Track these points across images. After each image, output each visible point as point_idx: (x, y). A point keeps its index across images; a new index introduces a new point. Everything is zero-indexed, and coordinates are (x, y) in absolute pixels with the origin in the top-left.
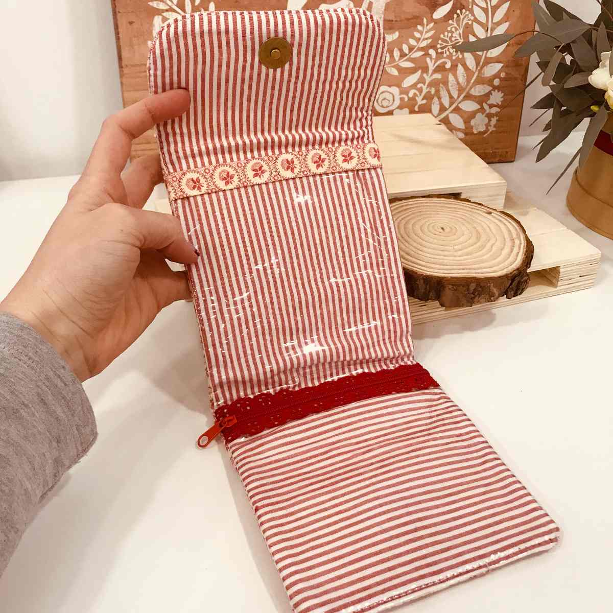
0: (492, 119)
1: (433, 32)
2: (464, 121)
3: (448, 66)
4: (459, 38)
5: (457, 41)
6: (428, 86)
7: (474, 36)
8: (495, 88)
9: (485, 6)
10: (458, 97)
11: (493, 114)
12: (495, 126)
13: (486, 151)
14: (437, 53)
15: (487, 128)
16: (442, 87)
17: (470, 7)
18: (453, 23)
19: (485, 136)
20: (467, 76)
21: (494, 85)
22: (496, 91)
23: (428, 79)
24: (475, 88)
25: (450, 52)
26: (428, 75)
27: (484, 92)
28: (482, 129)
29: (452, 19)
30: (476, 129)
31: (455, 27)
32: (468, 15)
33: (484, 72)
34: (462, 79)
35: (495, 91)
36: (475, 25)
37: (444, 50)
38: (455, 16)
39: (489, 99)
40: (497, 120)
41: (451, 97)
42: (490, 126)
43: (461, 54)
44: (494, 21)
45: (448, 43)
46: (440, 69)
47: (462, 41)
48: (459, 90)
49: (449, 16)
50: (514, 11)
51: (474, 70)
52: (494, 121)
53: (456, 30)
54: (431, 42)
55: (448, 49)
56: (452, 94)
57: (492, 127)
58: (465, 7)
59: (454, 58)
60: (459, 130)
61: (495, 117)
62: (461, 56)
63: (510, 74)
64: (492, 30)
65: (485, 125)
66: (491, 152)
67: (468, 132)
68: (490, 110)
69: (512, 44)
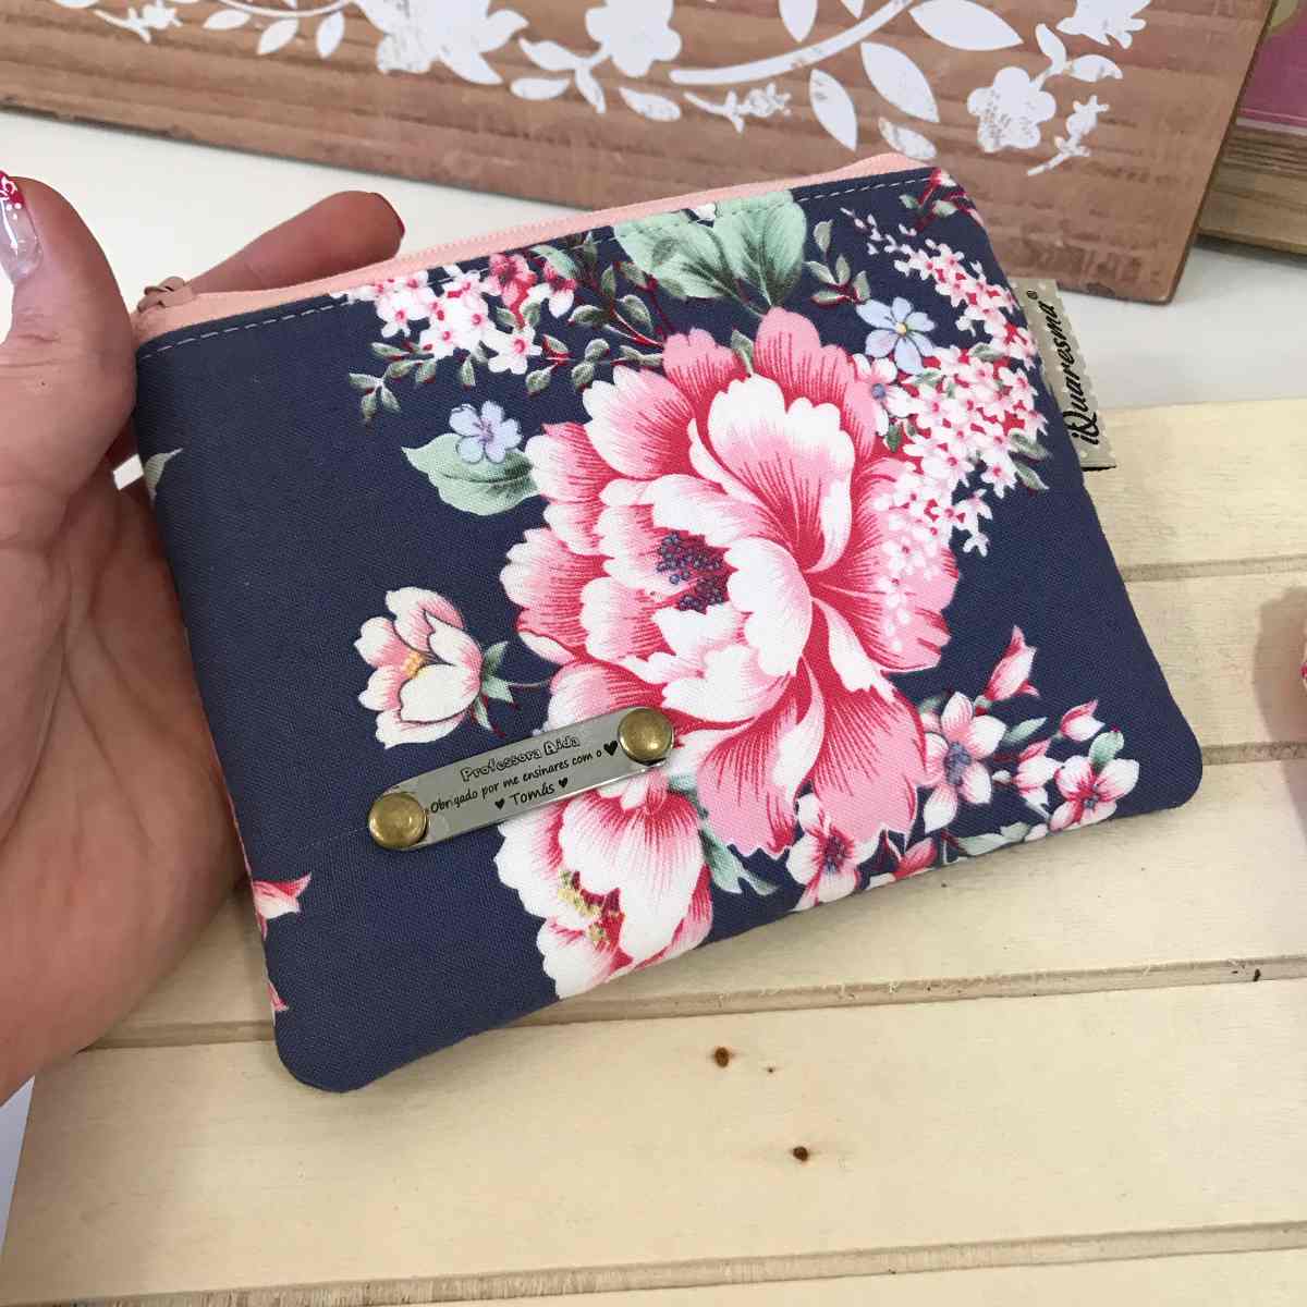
0: (1077, 105)
2: (933, 88)
11: (1084, 83)
12: (1086, 141)
13: (1034, 237)
15: (1047, 139)
19: (1034, 172)
28: (1028, 140)
30: (996, 135)
39: (1071, 13)
40: (1101, 118)
42: (1067, 137)
52: (1085, 116)
60: (912, 122)
61: (1094, 98)
65: (1041, 125)
66: (1059, 244)
67: (953, 138)
68: (1070, 63)
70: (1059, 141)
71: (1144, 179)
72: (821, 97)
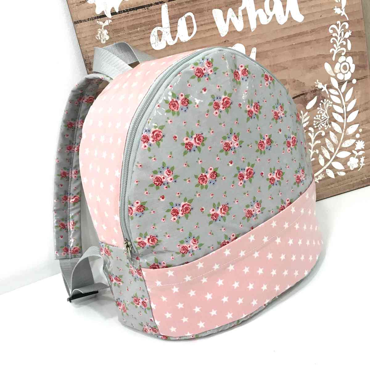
0: (361, 158)
1: (308, 117)
2: (342, 164)
3: (323, 134)
4: (326, 116)
5: (325, 119)
6: (313, 149)
7: (335, 113)
8: (357, 140)
9: (338, 94)
10: (335, 151)
11: (361, 155)
12: (364, 163)
13: (362, 179)
14: (314, 129)
16: (322, 148)
17: (328, 97)
18: (320, 109)
19: (359, 170)
20: (337, 137)
21: (356, 138)
22: (359, 141)
23: (312, 145)
24: (344, 143)
25: (323, 126)
26: (311, 143)
27: (351, 144)
28: (356, 166)
29: (319, 106)
30: (352, 167)
31: (322, 111)
32: (327, 102)
33: (348, 132)
34: (335, 140)
35: (358, 142)
36: (335, 107)
37: (318, 126)
38: (320, 104)
39: (356, 147)
40: (365, 159)
41: (330, 152)
42: (361, 163)
43: (330, 125)
44: (346, 101)
45: (320, 121)
46: (319, 137)
47: (329, 117)
48: (334, 147)
49: (317, 105)
50: (357, 92)
51: (341, 132)
52: (362, 160)
53: (323, 112)
54: (309, 123)
55: (321, 124)
56: (331, 150)
57: (362, 163)
58: (325, 98)
59: (326, 129)
60: (341, 170)
61: (363, 157)
62: (330, 127)
63: (365, 129)
64: (346, 106)
65: (357, 163)
66: (366, 179)
67: (347, 171)
68: (358, 153)
69: (362, 111)
70: (360, 164)
72: (328, 172)
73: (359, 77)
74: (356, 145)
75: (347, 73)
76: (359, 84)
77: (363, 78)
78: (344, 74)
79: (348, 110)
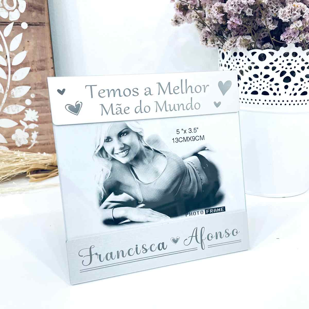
0: (32, 133)
2: (4, 136)
8: (28, 107)
11: (32, 129)
12: (37, 140)
15: (29, 141)
19: (29, 148)
21: (26, 105)
22: (30, 109)
24: (8, 108)
27: (18, 111)
28: (26, 142)
30: (19, 143)
33: (13, 93)
35: (28, 110)
39: (25, 117)
40: (38, 135)
42: (33, 140)
44: (11, 50)
50: (28, 41)
51: (3, 92)
52: (35, 135)
60: (2, 144)
61: (35, 131)
63: (39, 95)
64: (12, 57)
65: (27, 139)
67: (11, 145)
68: (28, 126)
69: (35, 70)
71: (50, 144)
73: (31, 21)
74: (25, 114)
75: (13, 11)
76: (32, 31)
77: (38, 25)
78: (9, 11)
79: (14, 64)
